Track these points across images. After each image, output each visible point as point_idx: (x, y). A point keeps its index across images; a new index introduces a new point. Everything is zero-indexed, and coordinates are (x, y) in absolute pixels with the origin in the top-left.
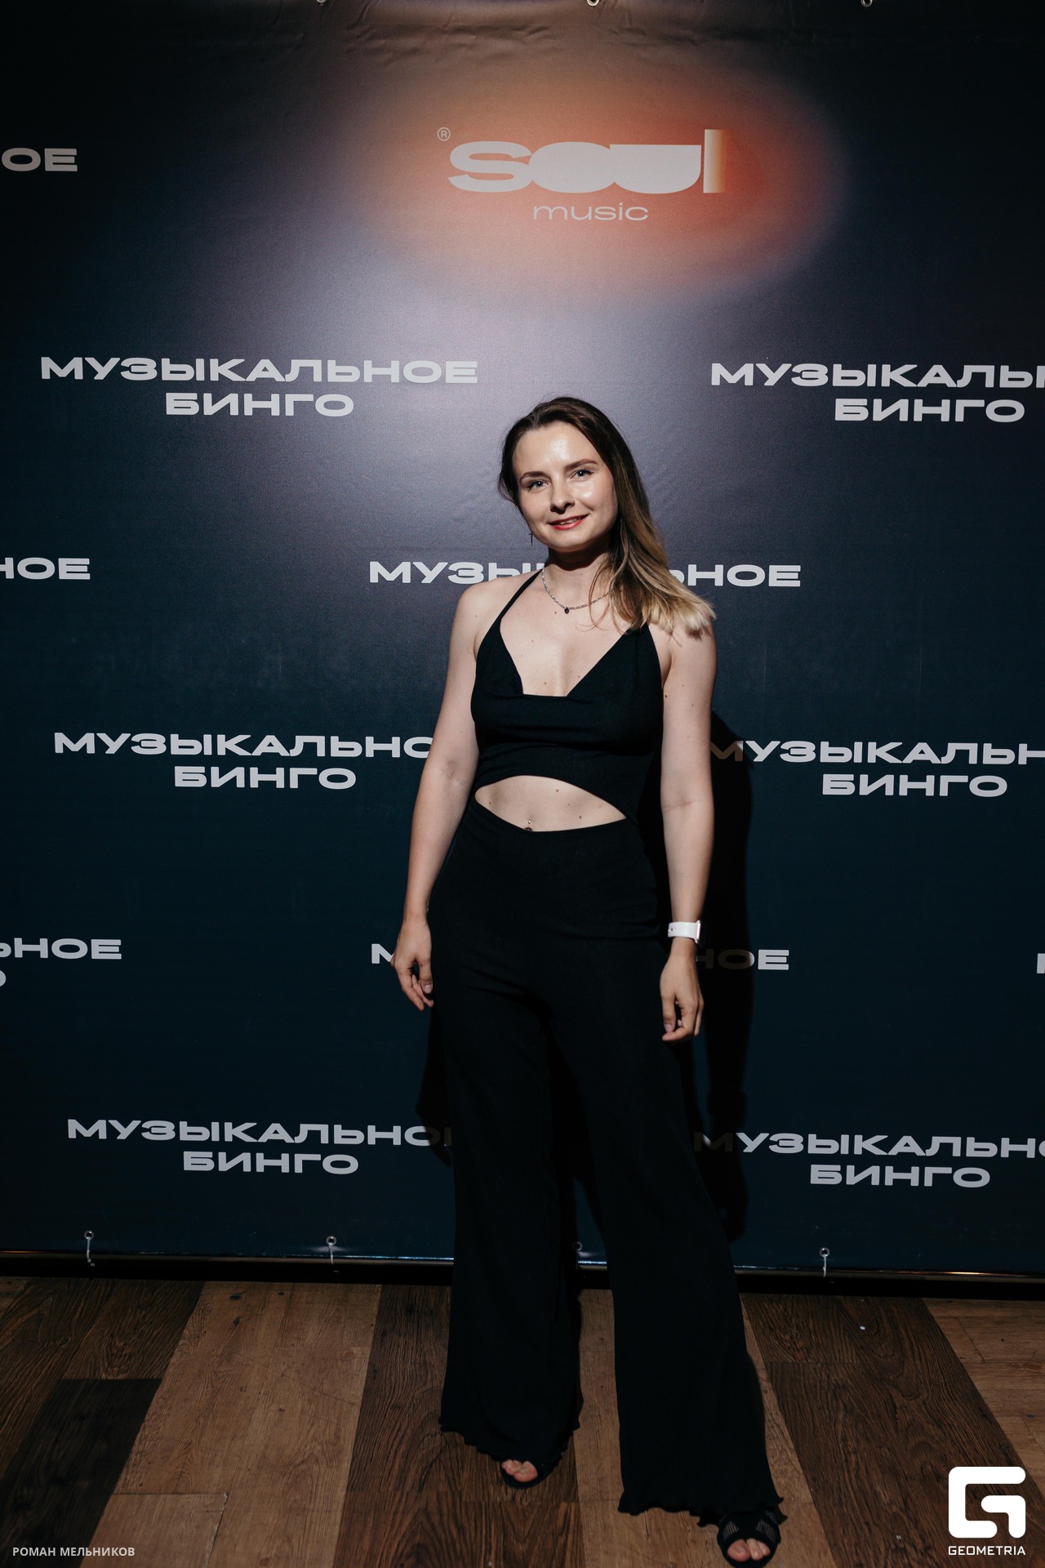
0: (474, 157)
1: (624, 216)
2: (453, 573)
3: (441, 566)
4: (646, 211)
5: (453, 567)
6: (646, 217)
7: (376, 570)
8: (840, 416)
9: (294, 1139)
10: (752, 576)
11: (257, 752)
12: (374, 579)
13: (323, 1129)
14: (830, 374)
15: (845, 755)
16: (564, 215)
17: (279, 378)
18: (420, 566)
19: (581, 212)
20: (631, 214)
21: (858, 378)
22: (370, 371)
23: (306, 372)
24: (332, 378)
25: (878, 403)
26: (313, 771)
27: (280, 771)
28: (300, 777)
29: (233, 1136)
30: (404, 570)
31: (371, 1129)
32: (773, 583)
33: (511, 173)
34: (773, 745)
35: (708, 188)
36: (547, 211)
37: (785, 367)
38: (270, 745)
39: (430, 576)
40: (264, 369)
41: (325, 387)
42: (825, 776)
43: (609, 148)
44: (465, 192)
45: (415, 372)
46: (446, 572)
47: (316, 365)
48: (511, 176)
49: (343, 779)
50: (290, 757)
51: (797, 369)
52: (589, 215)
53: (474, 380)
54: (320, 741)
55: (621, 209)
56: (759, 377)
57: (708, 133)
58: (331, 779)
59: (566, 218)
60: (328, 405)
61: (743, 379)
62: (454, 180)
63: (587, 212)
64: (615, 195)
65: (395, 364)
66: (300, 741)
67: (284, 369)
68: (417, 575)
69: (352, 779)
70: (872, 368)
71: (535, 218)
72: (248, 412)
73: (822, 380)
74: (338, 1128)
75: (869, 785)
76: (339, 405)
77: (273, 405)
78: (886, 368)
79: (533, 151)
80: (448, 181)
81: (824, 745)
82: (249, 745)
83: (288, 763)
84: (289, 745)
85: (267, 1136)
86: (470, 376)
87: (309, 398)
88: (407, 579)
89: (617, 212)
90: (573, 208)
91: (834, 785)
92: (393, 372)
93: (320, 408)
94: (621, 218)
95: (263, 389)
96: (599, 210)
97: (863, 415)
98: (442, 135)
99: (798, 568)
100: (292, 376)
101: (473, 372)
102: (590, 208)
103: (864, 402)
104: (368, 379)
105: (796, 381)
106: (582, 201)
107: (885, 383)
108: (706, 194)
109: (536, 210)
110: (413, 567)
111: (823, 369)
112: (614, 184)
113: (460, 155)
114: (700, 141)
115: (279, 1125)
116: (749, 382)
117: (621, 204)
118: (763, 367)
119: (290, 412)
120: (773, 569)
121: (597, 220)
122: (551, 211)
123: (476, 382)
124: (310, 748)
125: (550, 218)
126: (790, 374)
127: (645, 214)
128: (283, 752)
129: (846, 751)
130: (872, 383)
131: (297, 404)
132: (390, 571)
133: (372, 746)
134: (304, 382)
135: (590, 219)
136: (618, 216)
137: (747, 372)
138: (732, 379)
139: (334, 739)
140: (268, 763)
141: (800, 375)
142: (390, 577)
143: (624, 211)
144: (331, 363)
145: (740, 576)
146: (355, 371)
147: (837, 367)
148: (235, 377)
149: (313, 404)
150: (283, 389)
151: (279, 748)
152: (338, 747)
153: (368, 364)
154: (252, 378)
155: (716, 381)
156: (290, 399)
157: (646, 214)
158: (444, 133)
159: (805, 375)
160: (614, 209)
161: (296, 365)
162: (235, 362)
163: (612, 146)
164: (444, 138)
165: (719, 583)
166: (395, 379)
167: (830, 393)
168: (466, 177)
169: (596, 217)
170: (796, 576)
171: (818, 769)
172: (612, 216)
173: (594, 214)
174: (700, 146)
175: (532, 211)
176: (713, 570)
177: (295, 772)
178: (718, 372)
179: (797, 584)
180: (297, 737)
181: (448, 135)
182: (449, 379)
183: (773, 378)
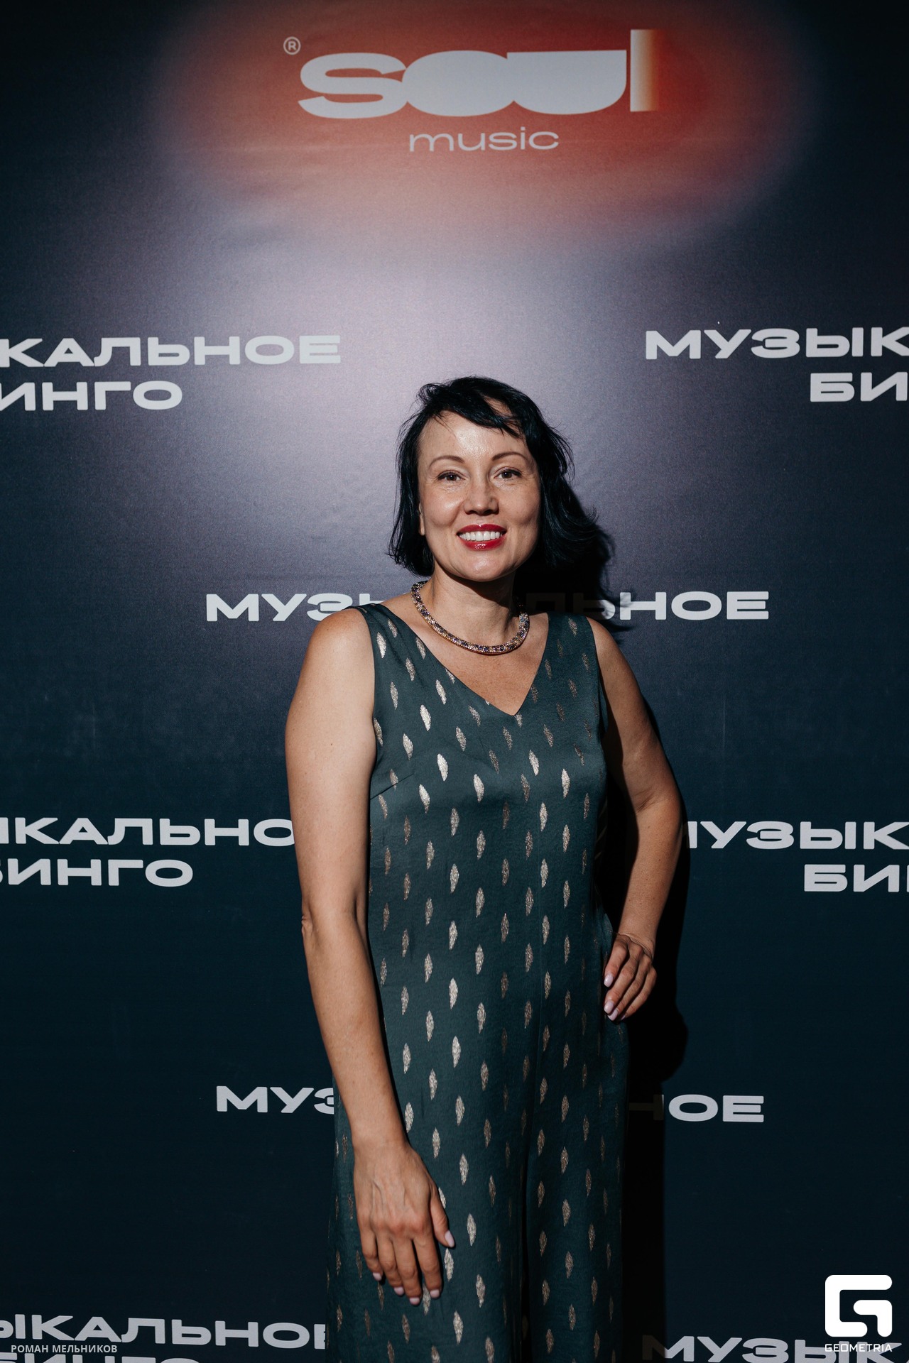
0: (331, 74)
1: (527, 145)
2: (313, 607)
3: (297, 599)
4: (556, 136)
5: (313, 600)
6: (555, 144)
7: (214, 605)
8: (816, 396)
9: (120, 1338)
10: (704, 606)
11: (67, 840)
12: (212, 617)
13: (159, 1324)
14: (802, 342)
15: (833, 839)
16: (448, 146)
17: (86, 361)
18: (271, 599)
19: (472, 139)
20: (536, 140)
21: (840, 345)
22: (202, 351)
23: (121, 355)
24: (154, 360)
25: (866, 378)
26: (138, 864)
27: (96, 864)
28: (121, 871)
29: (43, 1332)
30: (250, 605)
31: (220, 1325)
32: (732, 615)
33: (378, 93)
34: (737, 827)
35: (636, 105)
36: (427, 140)
37: (742, 335)
38: (83, 830)
39: (283, 612)
40: (68, 351)
41: (145, 372)
42: (807, 867)
43: (506, 57)
44: (323, 120)
45: (261, 350)
46: (305, 607)
47: (133, 344)
48: (377, 98)
49: (176, 873)
50: (108, 845)
51: (758, 336)
52: (482, 144)
53: (336, 360)
54: (146, 824)
55: (523, 135)
56: (709, 347)
57: (635, 35)
58: (162, 873)
59: (452, 148)
60: (150, 395)
61: (687, 350)
62: (307, 105)
63: (479, 140)
64: (515, 117)
65: (235, 341)
66: (121, 824)
67: (93, 351)
68: (266, 610)
69: (187, 874)
70: (858, 333)
71: (412, 149)
72: (48, 406)
73: (792, 350)
74: (176, 1324)
75: (865, 879)
76: (165, 395)
77: (79, 396)
78: (876, 332)
79: (407, 65)
80: (299, 105)
81: (805, 826)
82: (55, 831)
83: (107, 853)
84: (107, 830)
85: (87, 1332)
86: (332, 354)
87: (125, 386)
88: (254, 616)
89: (518, 139)
90: (460, 136)
91: (820, 879)
92: (232, 350)
93: (139, 399)
94: (523, 147)
95: (66, 376)
96: (496, 138)
97: (848, 394)
98: (290, 47)
99: (765, 595)
100: (103, 359)
101: (334, 349)
102: (483, 136)
103: (849, 376)
104: (200, 360)
105: (758, 351)
106: (473, 126)
107: (876, 352)
108: (635, 113)
109: (413, 139)
110: (261, 600)
111: (793, 336)
112: (514, 105)
113: (314, 73)
114: (624, 44)
115: (101, 1318)
116: (695, 354)
117: (523, 129)
118: (714, 335)
119: (101, 404)
120: (732, 596)
121: (494, 151)
122: (432, 140)
123: (339, 362)
124: (134, 833)
125: (432, 149)
126: (749, 343)
127: (556, 140)
128: (99, 840)
129: (834, 834)
130: (858, 352)
131: (110, 395)
132: (233, 606)
133: (212, 832)
134: (119, 366)
135: (483, 148)
136: (519, 145)
137: (692, 341)
138: (673, 351)
139: (164, 823)
140: (81, 853)
141: (762, 343)
142: (233, 613)
143: (527, 138)
144: (153, 342)
145: (689, 606)
146: (182, 350)
147: (812, 333)
148: (30, 362)
149: (131, 392)
150: (93, 376)
151: (94, 835)
152: (169, 833)
153: (199, 342)
154: (52, 362)
155: (651, 354)
156: (102, 388)
157: (553, 140)
158: (292, 45)
159: (769, 343)
160: (514, 136)
161: (108, 344)
162: (30, 343)
163: (509, 54)
164: (292, 50)
165: (661, 615)
166: (235, 360)
167: (803, 366)
168: (323, 98)
169: (492, 146)
170: (763, 605)
171: (797, 858)
172: (511, 145)
173: (488, 142)
174: (624, 53)
175: (408, 140)
176: (653, 599)
177: (115, 865)
178: (654, 342)
179: (765, 616)
180: (116, 819)
181: (297, 47)
182: (305, 359)
183: (726, 348)
